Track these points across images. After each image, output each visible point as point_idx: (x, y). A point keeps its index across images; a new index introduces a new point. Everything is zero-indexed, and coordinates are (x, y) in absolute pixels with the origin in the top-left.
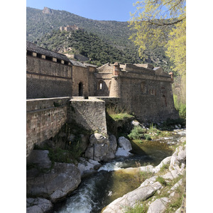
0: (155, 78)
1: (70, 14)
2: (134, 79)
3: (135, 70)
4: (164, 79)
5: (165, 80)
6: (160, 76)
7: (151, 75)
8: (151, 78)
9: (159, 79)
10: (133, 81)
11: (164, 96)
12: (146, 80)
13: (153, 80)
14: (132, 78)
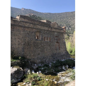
0: (50, 29)
1: (32, 10)
2: (28, 28)
3: (30, 22)
4: (57, 30)
5: (59, 31)
6: (55, 28)
7: (47, 27)
8: (46, 29)
9: (54, 30)
10: (26, 29)
11: (57, 42)
12: (41, 30)
13: (48, 31)
14: (25, 27)
